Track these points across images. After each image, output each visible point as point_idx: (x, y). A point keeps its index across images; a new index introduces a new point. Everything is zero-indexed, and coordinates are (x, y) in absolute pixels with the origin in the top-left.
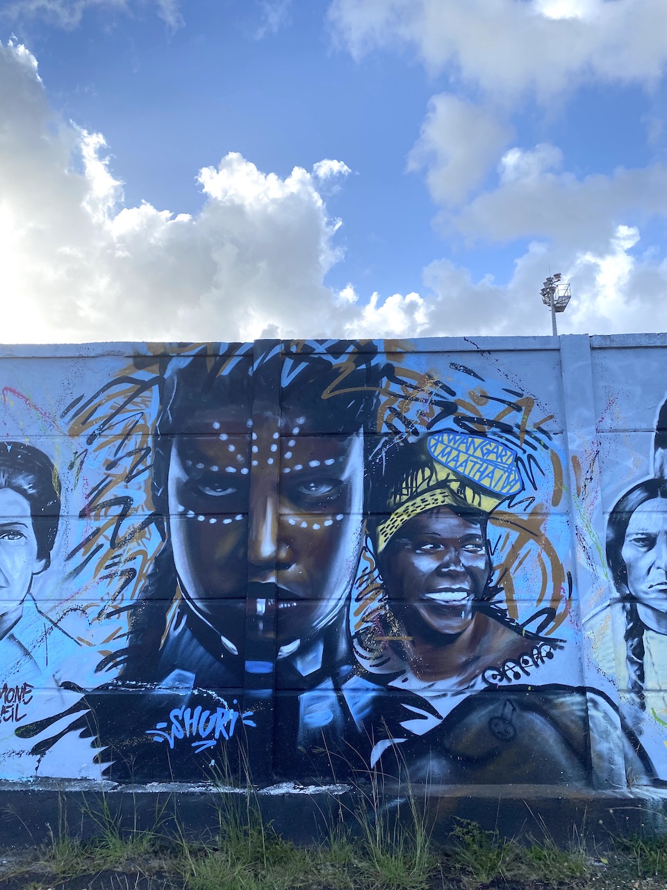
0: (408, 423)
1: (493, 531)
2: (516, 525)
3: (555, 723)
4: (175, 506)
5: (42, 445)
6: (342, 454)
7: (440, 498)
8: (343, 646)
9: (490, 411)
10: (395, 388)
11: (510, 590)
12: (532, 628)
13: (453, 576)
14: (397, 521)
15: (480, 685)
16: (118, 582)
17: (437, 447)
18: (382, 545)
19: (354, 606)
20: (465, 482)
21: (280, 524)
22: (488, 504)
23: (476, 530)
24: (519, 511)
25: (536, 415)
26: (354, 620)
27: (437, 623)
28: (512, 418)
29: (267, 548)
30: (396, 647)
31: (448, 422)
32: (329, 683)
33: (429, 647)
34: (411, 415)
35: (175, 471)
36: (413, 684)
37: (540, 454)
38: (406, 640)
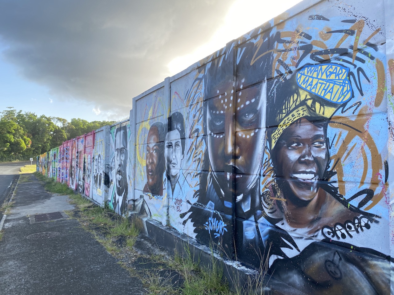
0: (286, 67)
1: (332, 131)
2: (346, 125)
5: (182, 112)
7: (302, 112)
8: (258, 200)
9: (332, 43)
10: (281, 46)
11: (341, 174)
12: (355, 203)
13: (307, 163)
14: (280, 130)
15: (320, 237)
16: (197, 162)
17: (301, 79)
18: (273, 145)
19: (262, 178)
20: (316, 98)
22: (328, 112)
23: (321, 132)
24: (349, 114)
25: (366, 33)
26: (262, 187)
28: (348, 42)
29: (230, 149)
30: (279, 203)
31: (308, 60)
33: (294, 207)
34: (288, 62)
35: (208, 116)
36: (286, 227)
37: (369, 67)
38: (283, 200)
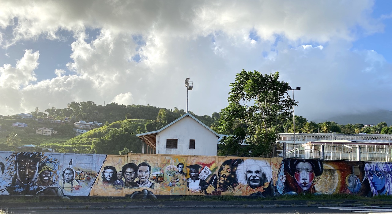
1: (51, 172)
3: (55, 190)
4: (17, 169)
5: (3, 162)
6: (36, 164)
7: (46, 169)
8: (35, 183)
9: (53, 160)
10: (43, 158)
13: (47, 177)
14: (41, 171)
15: (48, 187)
16: (11, 176)
17: (46, 164)
18: (40, 174)
19: (36, 179)
20: (49, 167)
21: (29, 171)
22: (51, 170)
25: (57, 161)
27: (44, 181)
28: (55, 161)
29: (27, 173)
30: (40, 183)
31: (48, 161)
32: (33, 186)
33: (43, 183)
35: (18, 165)
36: (41, 186)
37: (57, 165)
